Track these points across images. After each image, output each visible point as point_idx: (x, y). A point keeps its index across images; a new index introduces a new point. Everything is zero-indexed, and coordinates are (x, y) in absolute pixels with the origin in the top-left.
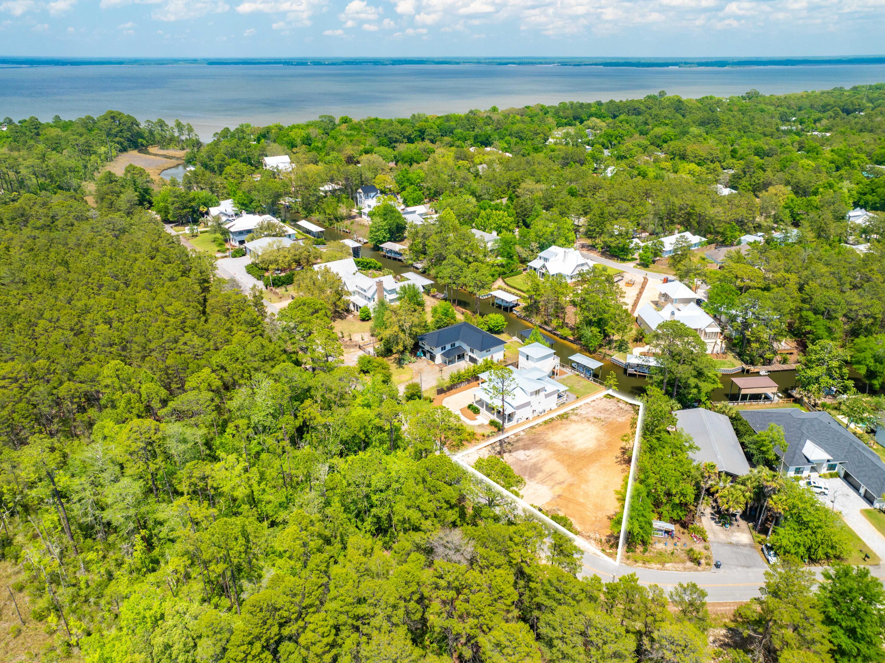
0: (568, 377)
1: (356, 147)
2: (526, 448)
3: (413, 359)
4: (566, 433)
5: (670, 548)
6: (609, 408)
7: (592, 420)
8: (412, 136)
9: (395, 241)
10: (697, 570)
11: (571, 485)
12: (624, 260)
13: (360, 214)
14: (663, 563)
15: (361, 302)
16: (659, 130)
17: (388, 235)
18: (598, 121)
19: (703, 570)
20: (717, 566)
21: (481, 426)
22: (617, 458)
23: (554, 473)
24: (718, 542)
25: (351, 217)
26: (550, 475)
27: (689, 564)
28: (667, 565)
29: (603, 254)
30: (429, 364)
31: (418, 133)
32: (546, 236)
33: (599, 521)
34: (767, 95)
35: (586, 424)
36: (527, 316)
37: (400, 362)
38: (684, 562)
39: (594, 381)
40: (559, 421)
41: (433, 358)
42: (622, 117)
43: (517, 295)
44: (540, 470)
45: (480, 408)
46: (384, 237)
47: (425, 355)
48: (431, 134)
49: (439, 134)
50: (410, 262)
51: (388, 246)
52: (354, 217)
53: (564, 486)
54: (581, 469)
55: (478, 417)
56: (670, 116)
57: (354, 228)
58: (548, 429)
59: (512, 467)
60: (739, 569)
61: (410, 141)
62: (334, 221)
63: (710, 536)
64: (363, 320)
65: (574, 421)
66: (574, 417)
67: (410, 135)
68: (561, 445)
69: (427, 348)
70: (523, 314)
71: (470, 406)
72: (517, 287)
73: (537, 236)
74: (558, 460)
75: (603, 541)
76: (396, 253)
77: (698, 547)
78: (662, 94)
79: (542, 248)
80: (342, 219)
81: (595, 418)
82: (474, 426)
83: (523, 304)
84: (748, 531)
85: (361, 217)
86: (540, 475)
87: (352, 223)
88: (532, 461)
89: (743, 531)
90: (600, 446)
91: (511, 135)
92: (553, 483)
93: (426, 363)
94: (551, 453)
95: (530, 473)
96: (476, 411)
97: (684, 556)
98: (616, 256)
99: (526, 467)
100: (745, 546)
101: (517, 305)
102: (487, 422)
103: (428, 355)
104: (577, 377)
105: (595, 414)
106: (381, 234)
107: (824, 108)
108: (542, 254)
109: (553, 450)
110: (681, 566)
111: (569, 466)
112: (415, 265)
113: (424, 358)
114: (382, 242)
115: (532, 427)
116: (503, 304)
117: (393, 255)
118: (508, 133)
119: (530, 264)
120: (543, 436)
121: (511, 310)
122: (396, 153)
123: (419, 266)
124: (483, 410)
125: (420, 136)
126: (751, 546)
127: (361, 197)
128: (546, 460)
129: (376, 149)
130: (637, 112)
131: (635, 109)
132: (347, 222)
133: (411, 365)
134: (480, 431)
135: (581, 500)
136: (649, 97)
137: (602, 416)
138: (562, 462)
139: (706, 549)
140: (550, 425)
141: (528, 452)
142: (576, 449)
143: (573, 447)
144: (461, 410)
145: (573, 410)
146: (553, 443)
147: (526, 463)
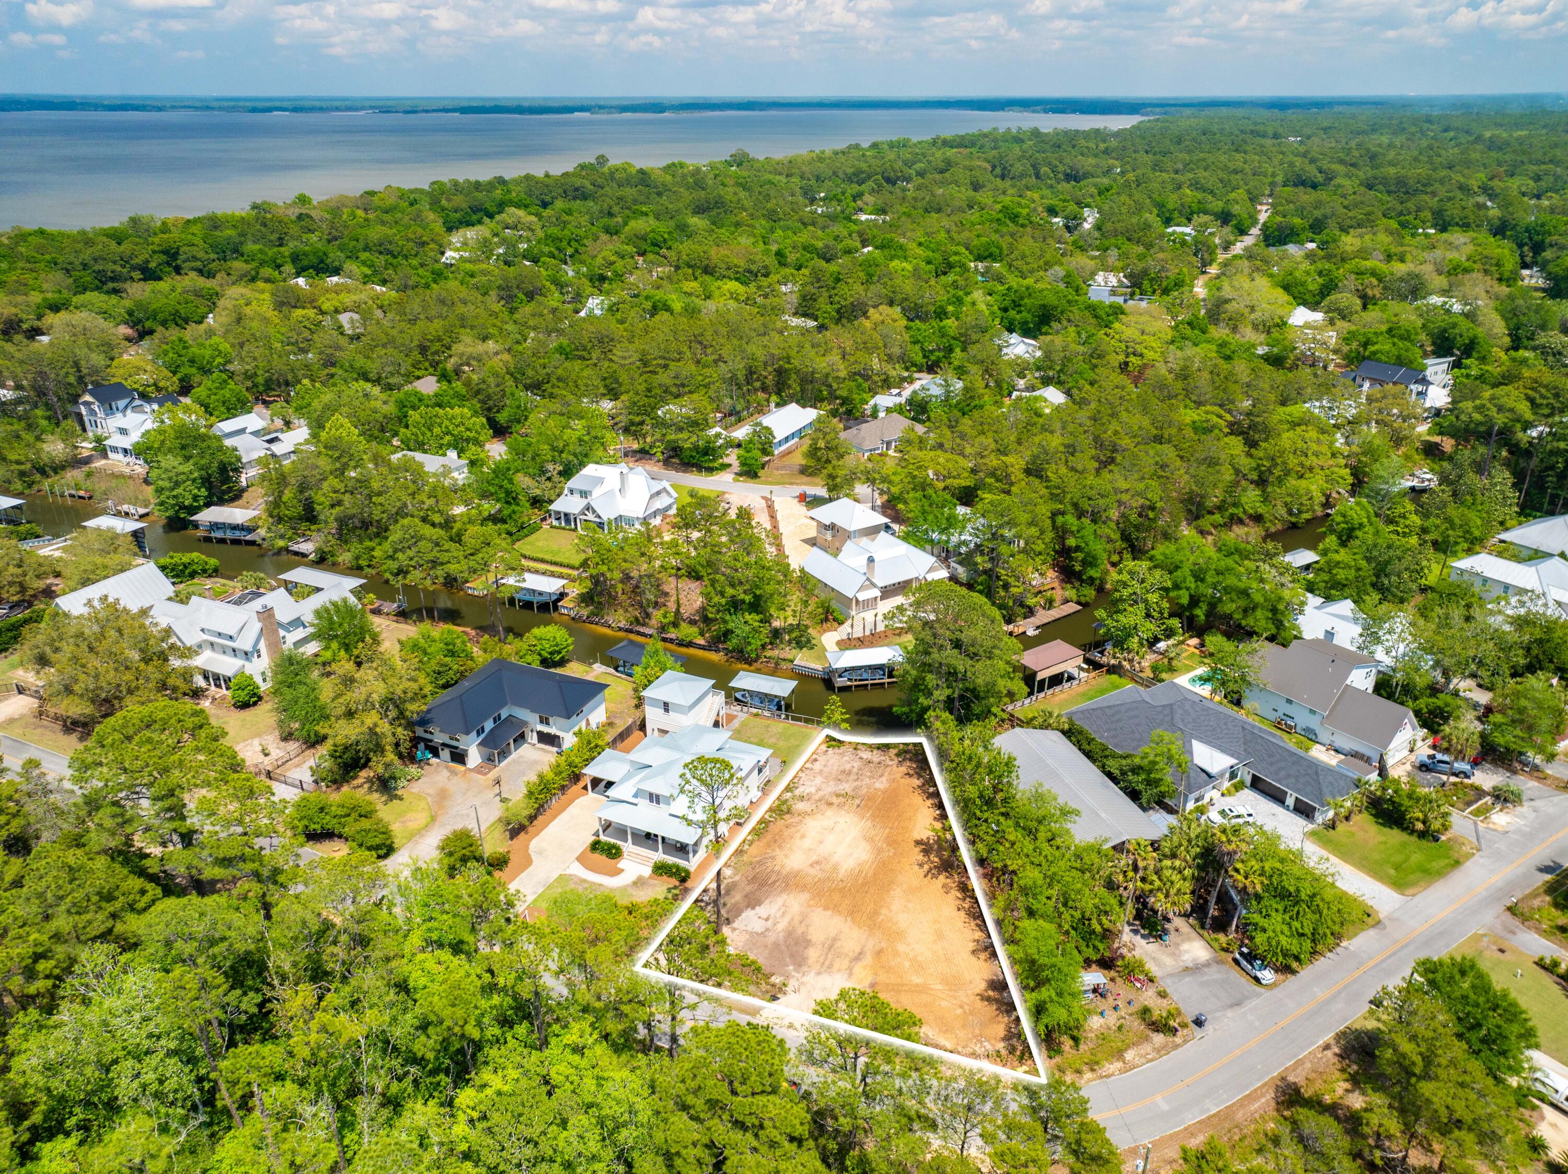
0: (743, 724)
1: (20, 299)
2: (752, 902)
3: (413, 770)
4: (807, 843)
5: (1112, 1019)
6: (848, 767)
7: (834, 800)
8: (152, 265)
9: (221, 502)
10: (1177, 1047)
11: (879, 953)
12: (711, 470)
13: (102, 451)
14: (1119, 1054)
15: (227, 665)
16: (639, 225)
17: (204, 492)
18: (521, 213)
19: (1185, 1042)
20: (1199, 1023)
21: (639, 882)
22: (921, 865)
23: (835, 940)
24: (1171, 975)
25: (79, 462)
26: (831, 945)
27: (1159, 1039)
28: (1129, 1055)
29: (667, 463)
30: (454, 773)
31: (164, 258)
32: (571, 448)
33: (971, 1013)
34: (761, 158)
35: (830, 812)
36: (593, 614)
37: (385, 785)
38: (1147, 1039)
39: (794, 719)
40: (780, 823)
41: (459, 757)
42: (559, 204)
43: (561, 576)
44: (808, 943)
45: (619, 843)
46: (195, 498)
47: (436, 754)
48: (195, 258)
49: (213, 256)
50: (281, 543)
51: (209, 515)
52: (87, 461)
53: (868, 960)
54: (876, 913)
55: (622, 864)
56: (642, 198)
57: (100, 486)
58: (768, 845)
59: (752, 957)
60: (1230, 1013)
61: (149, 275)
62: (38, 477)
63: (1152, 968)
64: (244, 706)
65: (806, 813)
66: (800, 806)
67: (147, 262)
68: (812, 871)
69: (439, 738)
70: (585, 612)
71: (596, 846)
72: (548, 557)
73: (553, 449)
74: (826, 908)
75: (1004, 1052)
76: (235, 527)
77: (1148, 997)
78: (602, 160)
79: (567, 473)
80: (58, 468)
81: (838, 795)
82: (624, 888)
83: (575, 590)
84: (1194, 934)
85: (105, 456)
86: (813, 954)
87: (89, 475)
88: (781, 926)
89: (1189, 939)
90: (880, 851)
91: (366, 248)
92: (846, 963)
93: (445, 773)
94: (805, 896)
95: (792, 956)
96: (613, 853)
97: (1137, 1025)
98: (693, 465)
99: (776, 945)
100: (1207, 964)
101: (562, 595)
102: (647, 871)
103: (445, 754)
104: (758, 720)
105: (831, 788)
106: (188, 493)
107: (858, 177)
108: (574, 483)
109: (803, 888)
110: (1146, 1048)
111: (853, 913)
112: (295, 548)
113: (434, 761)
114: (194, 510)
115: (739, 852)
116: (536, 599)
117: (229, 535)
118: (361, 245)
119: (553, 507)
120: (769, 864)
121: (556, 608)
122: (127, 303)
123: (306, 547)
124: (628, 847)
125: (168, 264)
126: (1220, 962)
127: (93, 413)
128: (804, 917)
129: (78, 299)
130: (579, 194)
131: (576, 189)
132: (73, 475)
133: (415, 787)
134: (642, 896)
135: (916, 980)
136: (582, 167)
137: (847, 787)
138: (835, 908)
139: (1163, 995)
140: (769, 837)
141: (762, 910)
142: (842, 873)
143: (835, 868)
144: (580, 859)
145: (788, 789)
146: (797, 874)
147: (771, 938)
